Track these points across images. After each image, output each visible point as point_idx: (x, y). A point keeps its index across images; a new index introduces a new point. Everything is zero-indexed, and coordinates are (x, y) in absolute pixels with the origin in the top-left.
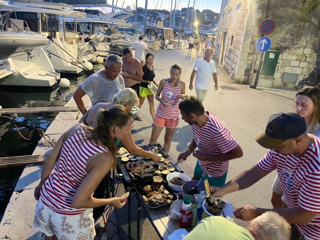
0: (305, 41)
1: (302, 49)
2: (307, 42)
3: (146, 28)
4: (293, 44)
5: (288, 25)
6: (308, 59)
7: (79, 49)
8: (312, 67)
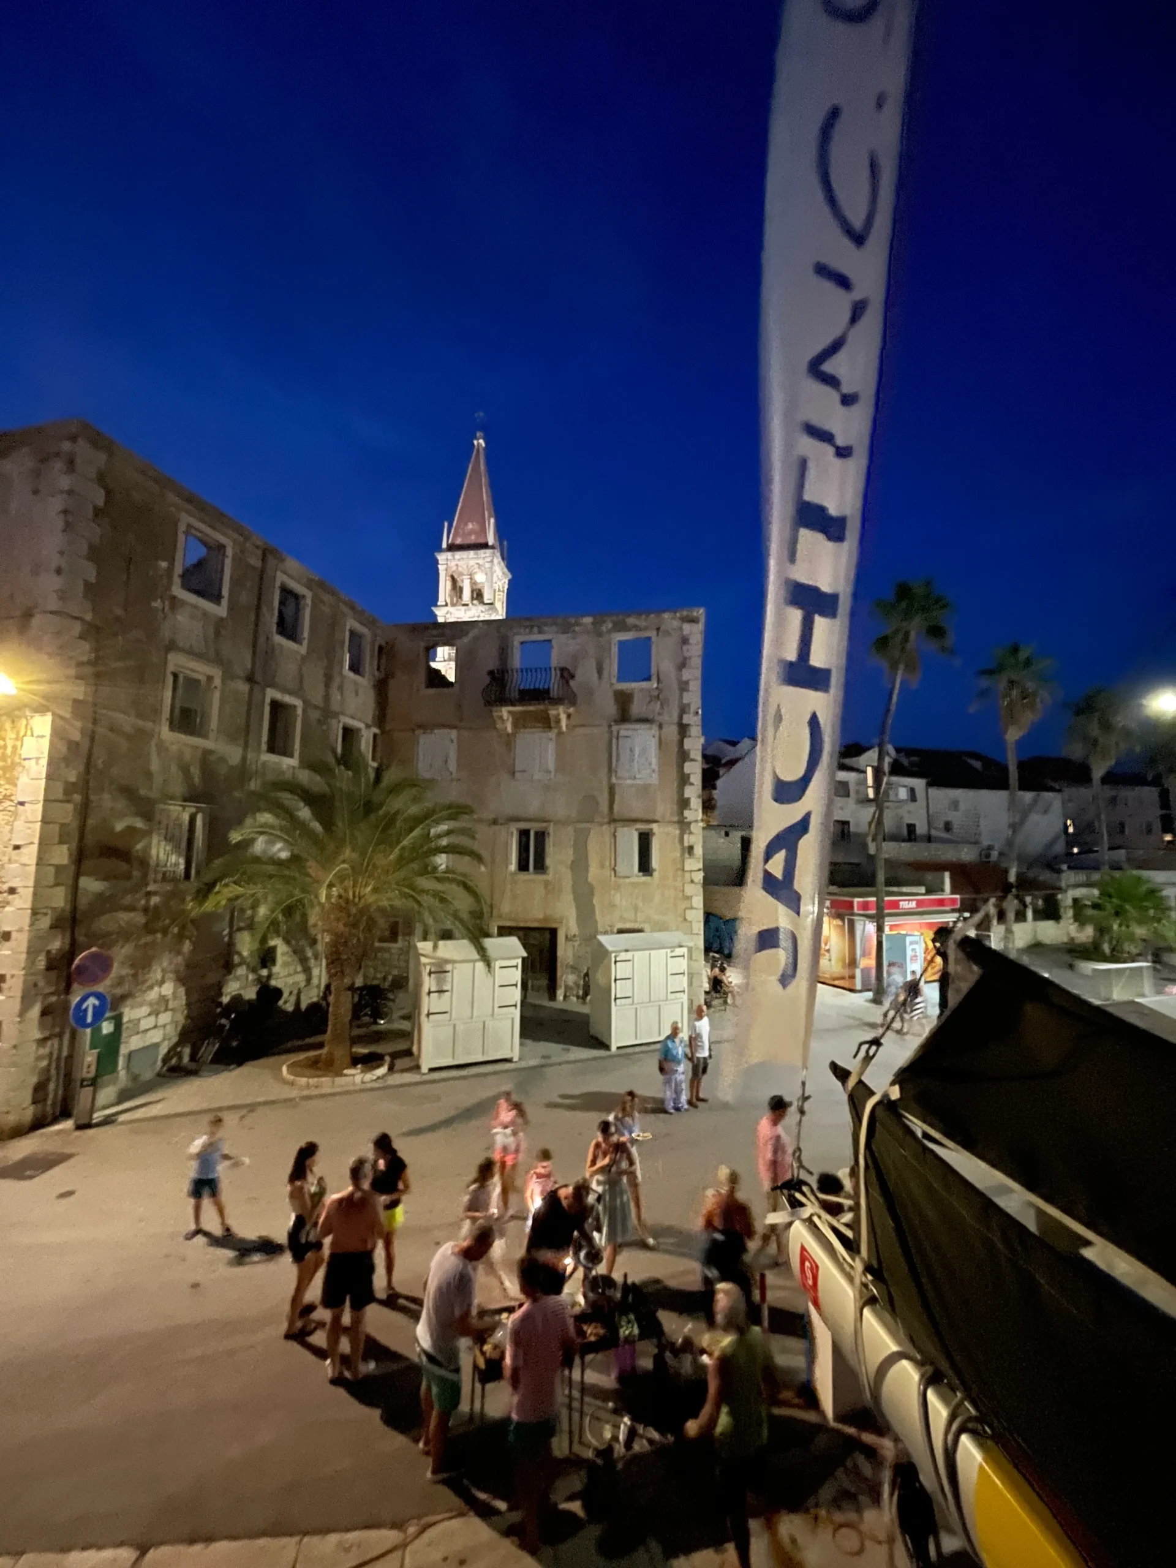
0: (159, 971)
1: (156, 989)
2: (163, 970)
4: (137, 985)
5: (122, 947)
6: (170, 1006)
8: (181, 1018)
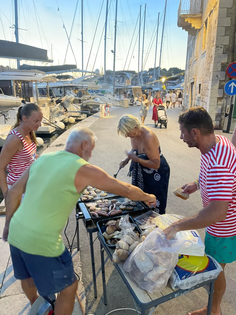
3: (115, 88)
7: (51, 111)
